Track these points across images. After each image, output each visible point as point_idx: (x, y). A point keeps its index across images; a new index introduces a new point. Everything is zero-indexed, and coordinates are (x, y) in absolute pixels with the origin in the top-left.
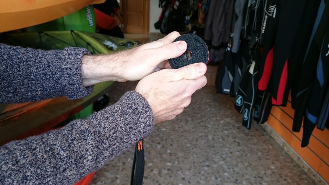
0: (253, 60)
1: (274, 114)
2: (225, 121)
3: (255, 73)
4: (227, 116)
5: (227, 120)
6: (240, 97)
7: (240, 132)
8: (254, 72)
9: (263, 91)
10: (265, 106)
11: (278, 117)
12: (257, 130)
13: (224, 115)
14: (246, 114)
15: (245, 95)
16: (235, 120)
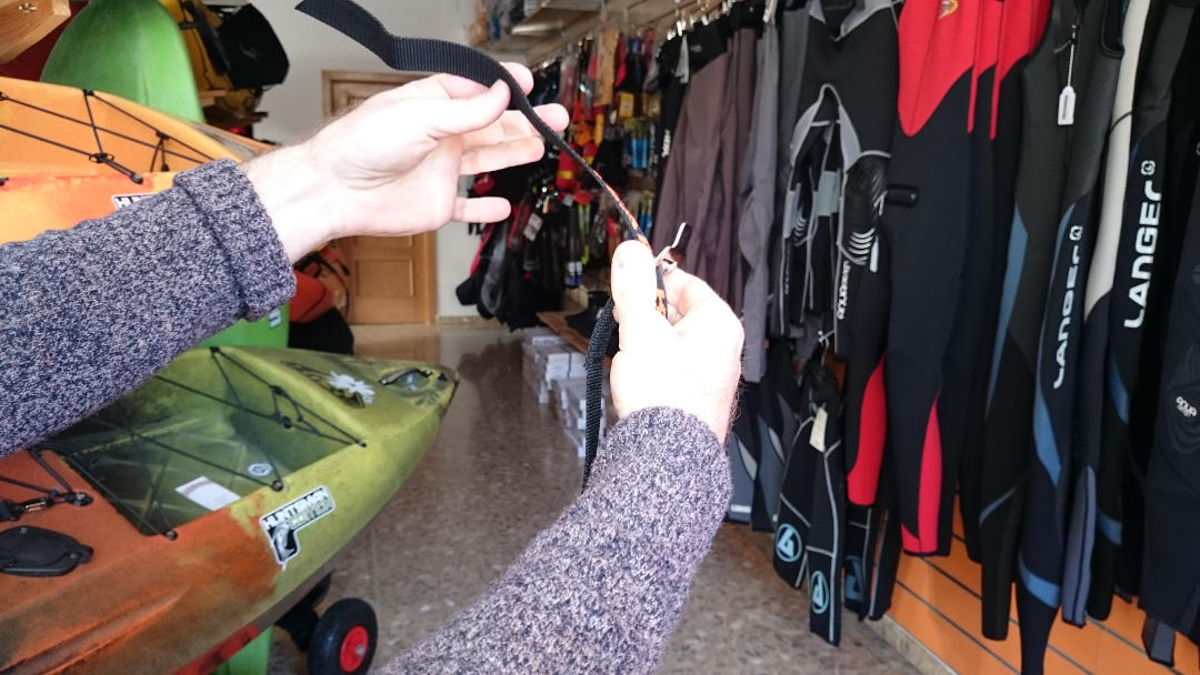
0: (819, 405)
1: (908, 583)
2: (746, 620)
3: (832, 448)
4: (750, 603)
5: (754, 616)
6: (790, 531)
7: (802, 655)
8: (827, 444)
9: (867, 507)
10: (877, 560)
11: (925, 591)
12: (858, 644)
13: (741, 599)
14: (819, 588)
15: (808, 525)
16: (778, 615)
